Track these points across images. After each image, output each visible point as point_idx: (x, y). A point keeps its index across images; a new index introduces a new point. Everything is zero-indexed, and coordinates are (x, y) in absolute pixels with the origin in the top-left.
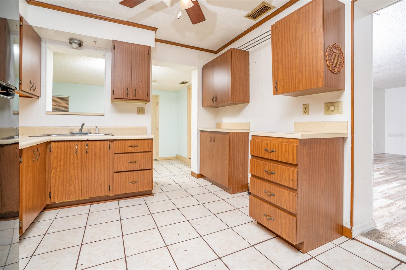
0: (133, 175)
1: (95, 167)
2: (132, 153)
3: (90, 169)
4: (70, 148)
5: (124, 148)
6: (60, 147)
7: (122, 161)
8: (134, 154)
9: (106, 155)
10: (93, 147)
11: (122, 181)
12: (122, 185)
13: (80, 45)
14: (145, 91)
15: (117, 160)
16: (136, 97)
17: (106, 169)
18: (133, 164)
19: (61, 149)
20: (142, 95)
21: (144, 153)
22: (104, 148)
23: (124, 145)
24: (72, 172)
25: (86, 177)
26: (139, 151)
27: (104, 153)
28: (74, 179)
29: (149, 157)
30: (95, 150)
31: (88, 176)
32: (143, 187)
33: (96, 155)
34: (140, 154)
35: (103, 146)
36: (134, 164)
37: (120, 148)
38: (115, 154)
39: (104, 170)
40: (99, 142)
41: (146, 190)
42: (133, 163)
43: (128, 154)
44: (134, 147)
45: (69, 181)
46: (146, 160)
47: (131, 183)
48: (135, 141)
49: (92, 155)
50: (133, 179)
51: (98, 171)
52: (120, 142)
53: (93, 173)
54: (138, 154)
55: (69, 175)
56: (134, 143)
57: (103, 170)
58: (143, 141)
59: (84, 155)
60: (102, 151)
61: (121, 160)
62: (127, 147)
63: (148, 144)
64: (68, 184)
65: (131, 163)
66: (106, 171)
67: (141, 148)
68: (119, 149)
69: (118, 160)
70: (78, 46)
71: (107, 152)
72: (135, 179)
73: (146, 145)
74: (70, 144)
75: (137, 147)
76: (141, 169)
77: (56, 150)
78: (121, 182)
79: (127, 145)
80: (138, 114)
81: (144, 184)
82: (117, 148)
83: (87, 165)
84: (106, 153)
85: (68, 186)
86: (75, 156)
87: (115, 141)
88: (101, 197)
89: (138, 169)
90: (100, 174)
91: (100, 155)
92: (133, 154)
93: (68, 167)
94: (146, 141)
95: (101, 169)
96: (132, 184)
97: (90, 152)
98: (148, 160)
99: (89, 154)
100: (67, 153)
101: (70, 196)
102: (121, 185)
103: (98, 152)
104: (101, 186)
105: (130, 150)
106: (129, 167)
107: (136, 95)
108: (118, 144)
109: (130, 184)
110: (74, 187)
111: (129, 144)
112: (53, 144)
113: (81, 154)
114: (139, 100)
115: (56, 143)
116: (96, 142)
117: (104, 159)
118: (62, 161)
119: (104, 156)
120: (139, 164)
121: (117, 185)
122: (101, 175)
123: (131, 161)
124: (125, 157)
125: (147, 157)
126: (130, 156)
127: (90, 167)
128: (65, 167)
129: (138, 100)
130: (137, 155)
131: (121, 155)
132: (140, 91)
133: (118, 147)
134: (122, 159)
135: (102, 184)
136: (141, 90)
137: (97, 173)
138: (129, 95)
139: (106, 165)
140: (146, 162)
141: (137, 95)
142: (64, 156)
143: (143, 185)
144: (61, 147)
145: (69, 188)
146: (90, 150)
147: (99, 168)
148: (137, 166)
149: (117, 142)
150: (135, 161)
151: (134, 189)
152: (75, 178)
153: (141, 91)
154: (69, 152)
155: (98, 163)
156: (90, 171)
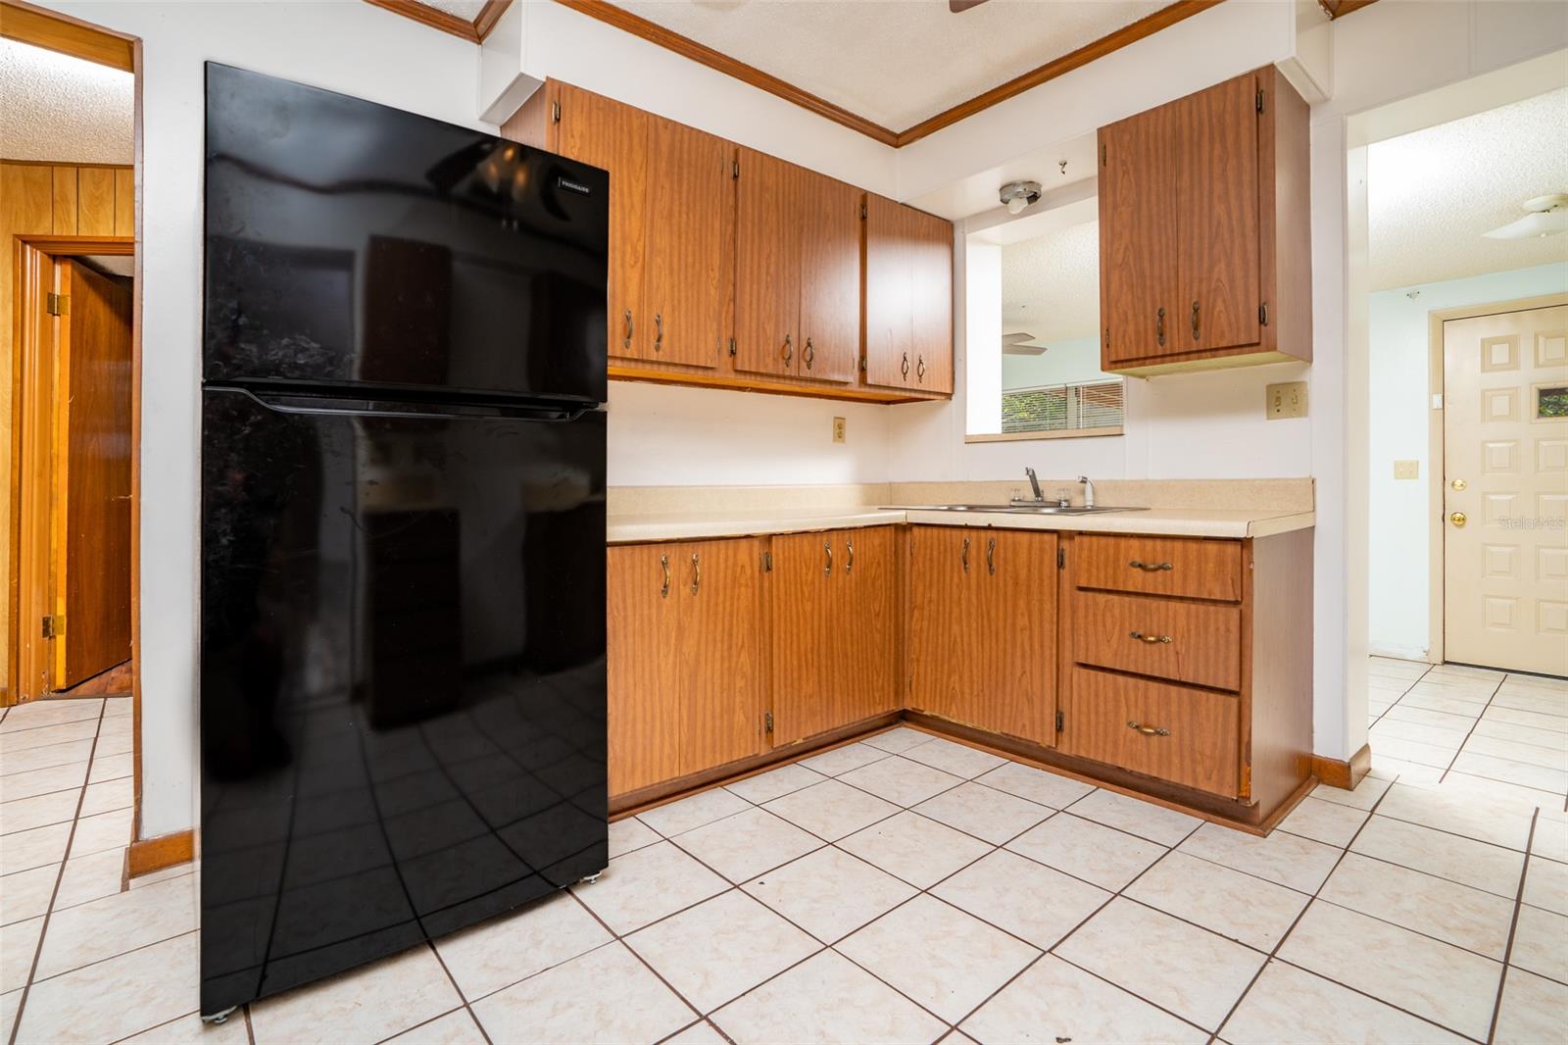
0: (1146, 697)
1: (1014, 624)
2: (1147, 595)
3: (1001, 631)
4: (952, 549)
5: (1110, 571)
6: (929, 544)
7: (1104, 626)
8: (1154, 604)
9: (1046, 590)
10: (1010, 555)
11: (1101, 709)
12: (1101, 726)
13: (1033, 198)
14: (1247, 298)
15: (1086, 617)
16: (1201, 340)
17: (1047, 643)
18: (1148, 646)
19: (932, 550)
20: (1230, 325)
21: (1202, 608)
22: (1041, 562)
23: (1111, 559)
24: (955, 628)
25: (990, 656)
26: (1178, 593)
27: (1041, 580)
28: (960, 653)
29: (1228, 630)
30: (1015, 566)
31: (994, 653)
32: (1194, 771)
33: (1016, 584)
34: (1180, 607)
35: (1038, 552)
36: (1155, 647)
37: (1098, 568)
38: (1081, 589)
39: (1042, 646)
40: (1026, 537)
41: (1207, 789)
42: (1151, 642)
43: (1127, 599)
44: (1155, 570)
45: (949, 654)
46: (1212, 641)
47: (1137, 727)
48: (1159, 543)
49: (1005, 580)
50: (1146, 714)
51: (1022, 644)
52: (1098, 544)
53: (1009, 647)
54: (1172, 604)
55: (950, 637)
56: (1153, 552)
57: (1037, 646)
58: (1193, 546)
59: (985, 579)
60: (1036, 572)
61: (1100, 618)
62: (1122, 567)
63: (1221, 563)
64: (946, 666)
65: (1139, 641)
66: (1047, 652)
67: (1185, 577)
68: (1094, 571)
69: (1091, 618)
70: (1025, 203)
71: (1051, 577)
72: (1155, 720)
73: (1211, 565)
74: (951, 536)
75: (1169, 572)
76: (1183, 679)
77: (922, 551)
78: (1097, 712)
79: (1122, 559)
80: (1268, 418)
81: (1199, 757)
82: (1084, 565)
83: (993, 615)
84: (1046, 582)
85: (946, 671)
86: (963, 577)
87: (1077, 539)
88: (1035, 745)
89: (1172, 677)
90: (1028, 654)
91: (1029, 587)
92: (1147, 601)
93: (947, 610)
94: (1212, 547)
95: (1031, 638)
96: (1143, 737)
97: (1001, 569)
98: (1222, 642)
99: (997, 576)
100: (944, 566)
101: (951, 704)
102: (1097, 723)
103: (1023, 574)
104: (1030, 701)
105: (1137, 580)
106: (1132, 657)
107: (1202, 330)
108: (1090, 550)
109: (1133, 733)
110: (961, 677)
111: (1131, 552)
112: (916, 530)
113: (978, 574)
114: (1217, 349)
115: (922, 529)
116: (1019, 535)
117: (1041, 602)
118: (934, 591)
119: (1041, 593)
120: (1177, 653)
121: (1084, 719)
122: (1031, 662)
123: (1141, 632)
124: (1117, 611)
125: (1217, 629)
126: (1134, 608)
127: (1001, 623)
128: (941, 608)
129: (1214, 351)
130: (1167, 610)
131: (1102, 598)
132: (1220, 306)
133: (1090, 564)
134: (1104, 615)
135: (1034, 698)
136: (1224, 301)
137: (1019, 653)
138: (1167, 336)
139: (1047, 626)
140: (1212, 652)
141: (1206, 328)
142: (939, 573)
143: (1194, 761)
144: (932, 544)
145: (949, 677)
146: (1001, 562)
147: (1027, 633)
148: (1167, 662)
149: (1086, 539)
150: (1155, 632)
151: (1149, 759)
152: (963, 651)
153: (1223, 309)
154: (949, 563)
155: (1022, 615)
156: (1001, 640)
